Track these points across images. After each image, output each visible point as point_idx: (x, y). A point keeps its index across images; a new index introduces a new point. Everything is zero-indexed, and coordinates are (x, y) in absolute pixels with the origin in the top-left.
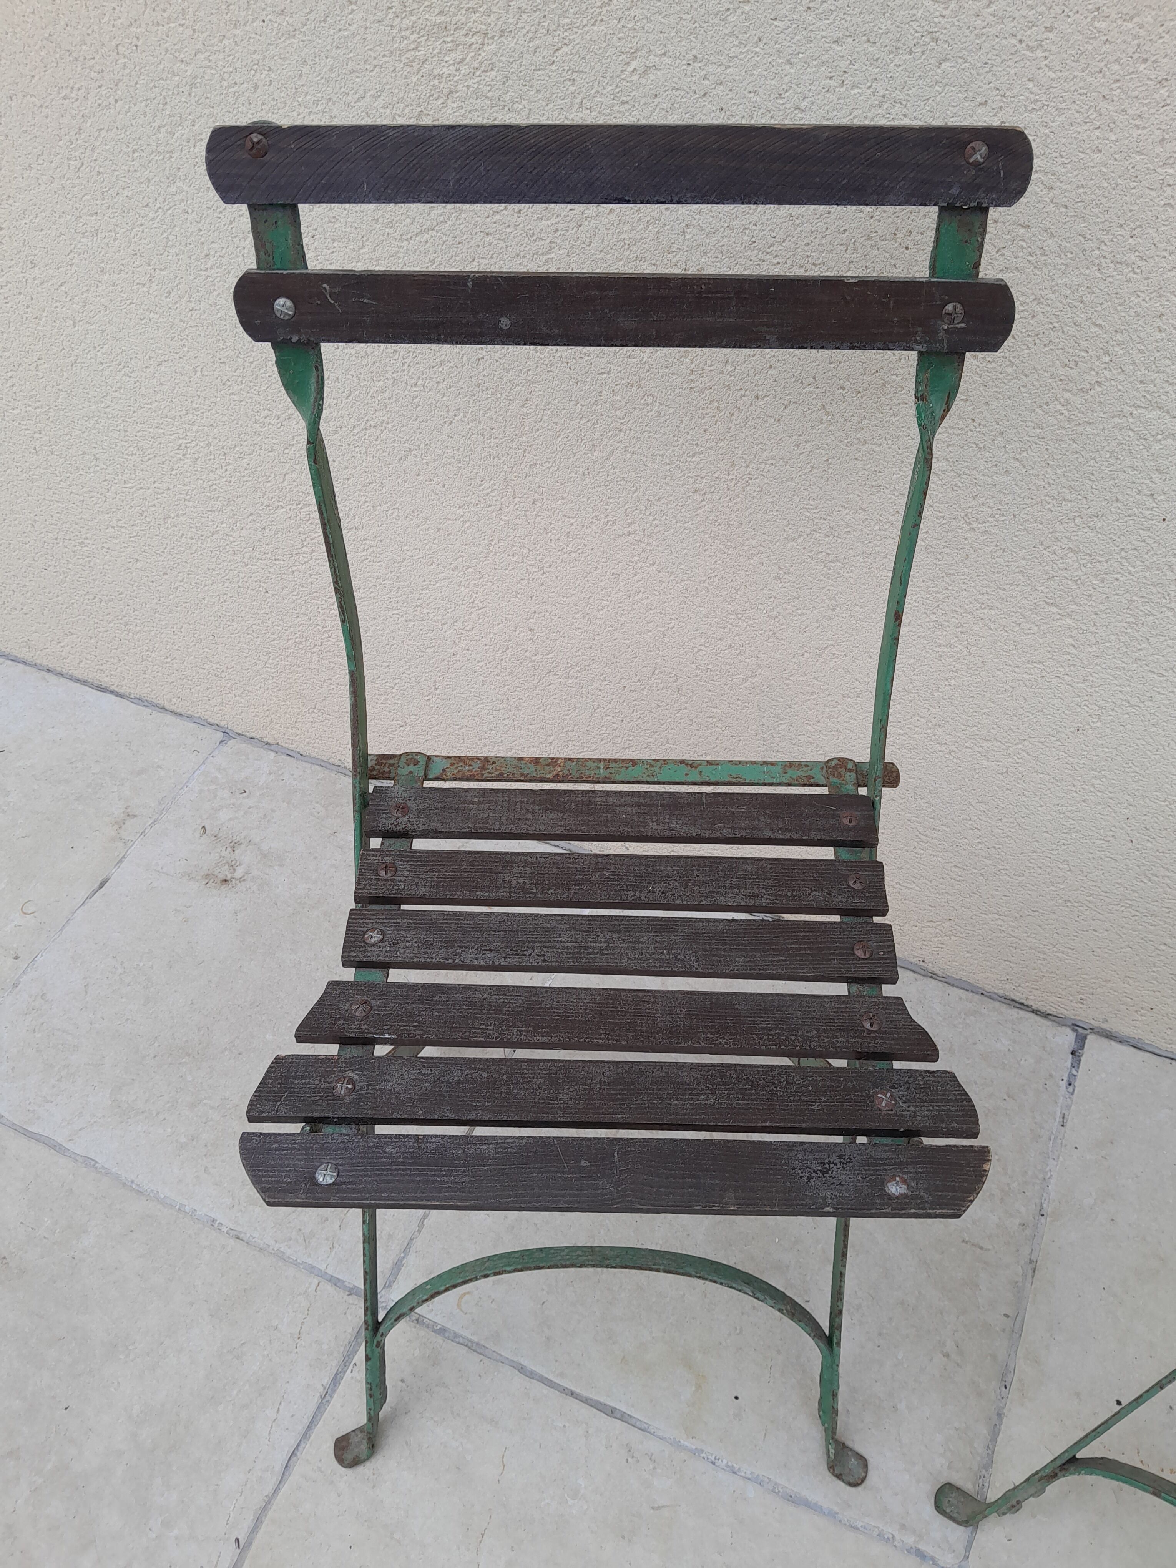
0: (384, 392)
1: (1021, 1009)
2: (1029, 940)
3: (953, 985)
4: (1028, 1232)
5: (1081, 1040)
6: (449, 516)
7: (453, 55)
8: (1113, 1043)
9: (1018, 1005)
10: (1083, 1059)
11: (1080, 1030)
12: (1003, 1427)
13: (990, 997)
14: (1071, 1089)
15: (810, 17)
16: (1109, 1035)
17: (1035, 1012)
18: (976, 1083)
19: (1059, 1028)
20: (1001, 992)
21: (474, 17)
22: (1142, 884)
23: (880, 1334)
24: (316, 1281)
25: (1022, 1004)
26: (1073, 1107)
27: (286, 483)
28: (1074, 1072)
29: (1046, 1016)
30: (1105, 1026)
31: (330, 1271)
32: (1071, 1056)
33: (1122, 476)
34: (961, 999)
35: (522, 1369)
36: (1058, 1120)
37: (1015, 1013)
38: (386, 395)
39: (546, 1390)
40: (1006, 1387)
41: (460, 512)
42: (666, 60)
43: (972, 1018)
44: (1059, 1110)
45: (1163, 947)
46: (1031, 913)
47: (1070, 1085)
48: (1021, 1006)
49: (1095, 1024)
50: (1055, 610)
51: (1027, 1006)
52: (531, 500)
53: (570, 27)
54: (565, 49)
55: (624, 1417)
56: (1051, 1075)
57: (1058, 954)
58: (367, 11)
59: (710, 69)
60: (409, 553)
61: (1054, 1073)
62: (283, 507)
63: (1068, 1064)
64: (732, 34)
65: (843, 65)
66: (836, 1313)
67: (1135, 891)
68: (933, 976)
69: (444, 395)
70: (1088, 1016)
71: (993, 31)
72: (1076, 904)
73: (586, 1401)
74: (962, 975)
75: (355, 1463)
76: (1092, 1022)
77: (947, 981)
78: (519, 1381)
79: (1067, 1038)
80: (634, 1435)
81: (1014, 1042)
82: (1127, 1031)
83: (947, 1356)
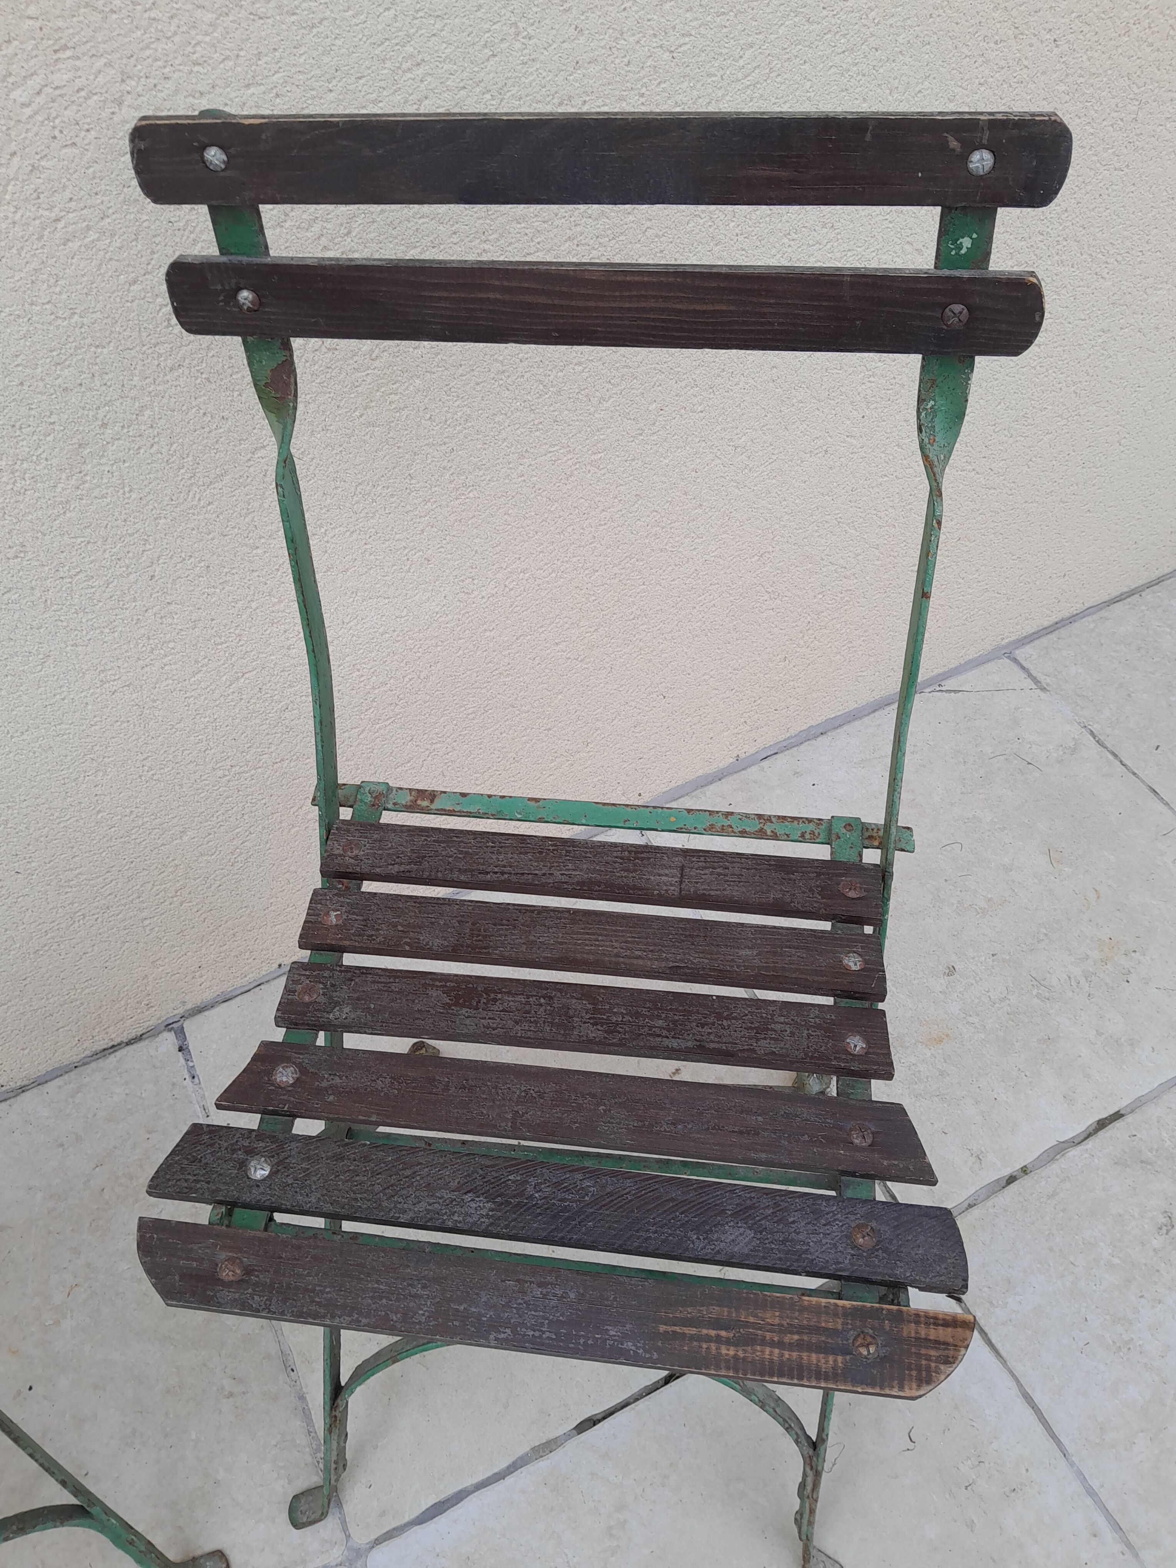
1: (115, 1051)
2: (51, 1001)
3: (46, 1082)
5: (180, 1033)
8: (206, 1013)
9: (111, 1050)
10: (190, 1047)
11: (174, 1025)
12: (310, 1405)
13: (84, 1064)
14: (196, 1079)
16: (199, 1010)
17: (129, 1043)
18: (115, 1148)
19: (157, 1039)
20: (88, 1053)
22: (69, 895)
23: (166, 1436)
25: (113, 1046)
26: (206, 1094)
28: (191, 1064)
29: (139, 1038)
30: (189, 1006)
32: (180, 1053)
34: (60, 1087)
36: (200, 1115)
37: (113, 1059)
40: (293, 1370)
43: (80, 1095)
44: (197, 1106)
45: (147, 922)
46: (25, 983)
47: (194, 1077)
48: (114, 1048)
49: (181, 1011)
51: (119, 1044)
56: (174, 1084)
61: (174, 1080)
63: (182, 1061)
67: (72, 903)
68: (23, 1089)
70: (169, 1010)
72: (46, 948)
74: (43, 1069)
76: (176, 1012)
77: (39, 1082)
79: (169, 1040)
81: (127, 1083)
82: (208, 996)
83: (231, 1395)
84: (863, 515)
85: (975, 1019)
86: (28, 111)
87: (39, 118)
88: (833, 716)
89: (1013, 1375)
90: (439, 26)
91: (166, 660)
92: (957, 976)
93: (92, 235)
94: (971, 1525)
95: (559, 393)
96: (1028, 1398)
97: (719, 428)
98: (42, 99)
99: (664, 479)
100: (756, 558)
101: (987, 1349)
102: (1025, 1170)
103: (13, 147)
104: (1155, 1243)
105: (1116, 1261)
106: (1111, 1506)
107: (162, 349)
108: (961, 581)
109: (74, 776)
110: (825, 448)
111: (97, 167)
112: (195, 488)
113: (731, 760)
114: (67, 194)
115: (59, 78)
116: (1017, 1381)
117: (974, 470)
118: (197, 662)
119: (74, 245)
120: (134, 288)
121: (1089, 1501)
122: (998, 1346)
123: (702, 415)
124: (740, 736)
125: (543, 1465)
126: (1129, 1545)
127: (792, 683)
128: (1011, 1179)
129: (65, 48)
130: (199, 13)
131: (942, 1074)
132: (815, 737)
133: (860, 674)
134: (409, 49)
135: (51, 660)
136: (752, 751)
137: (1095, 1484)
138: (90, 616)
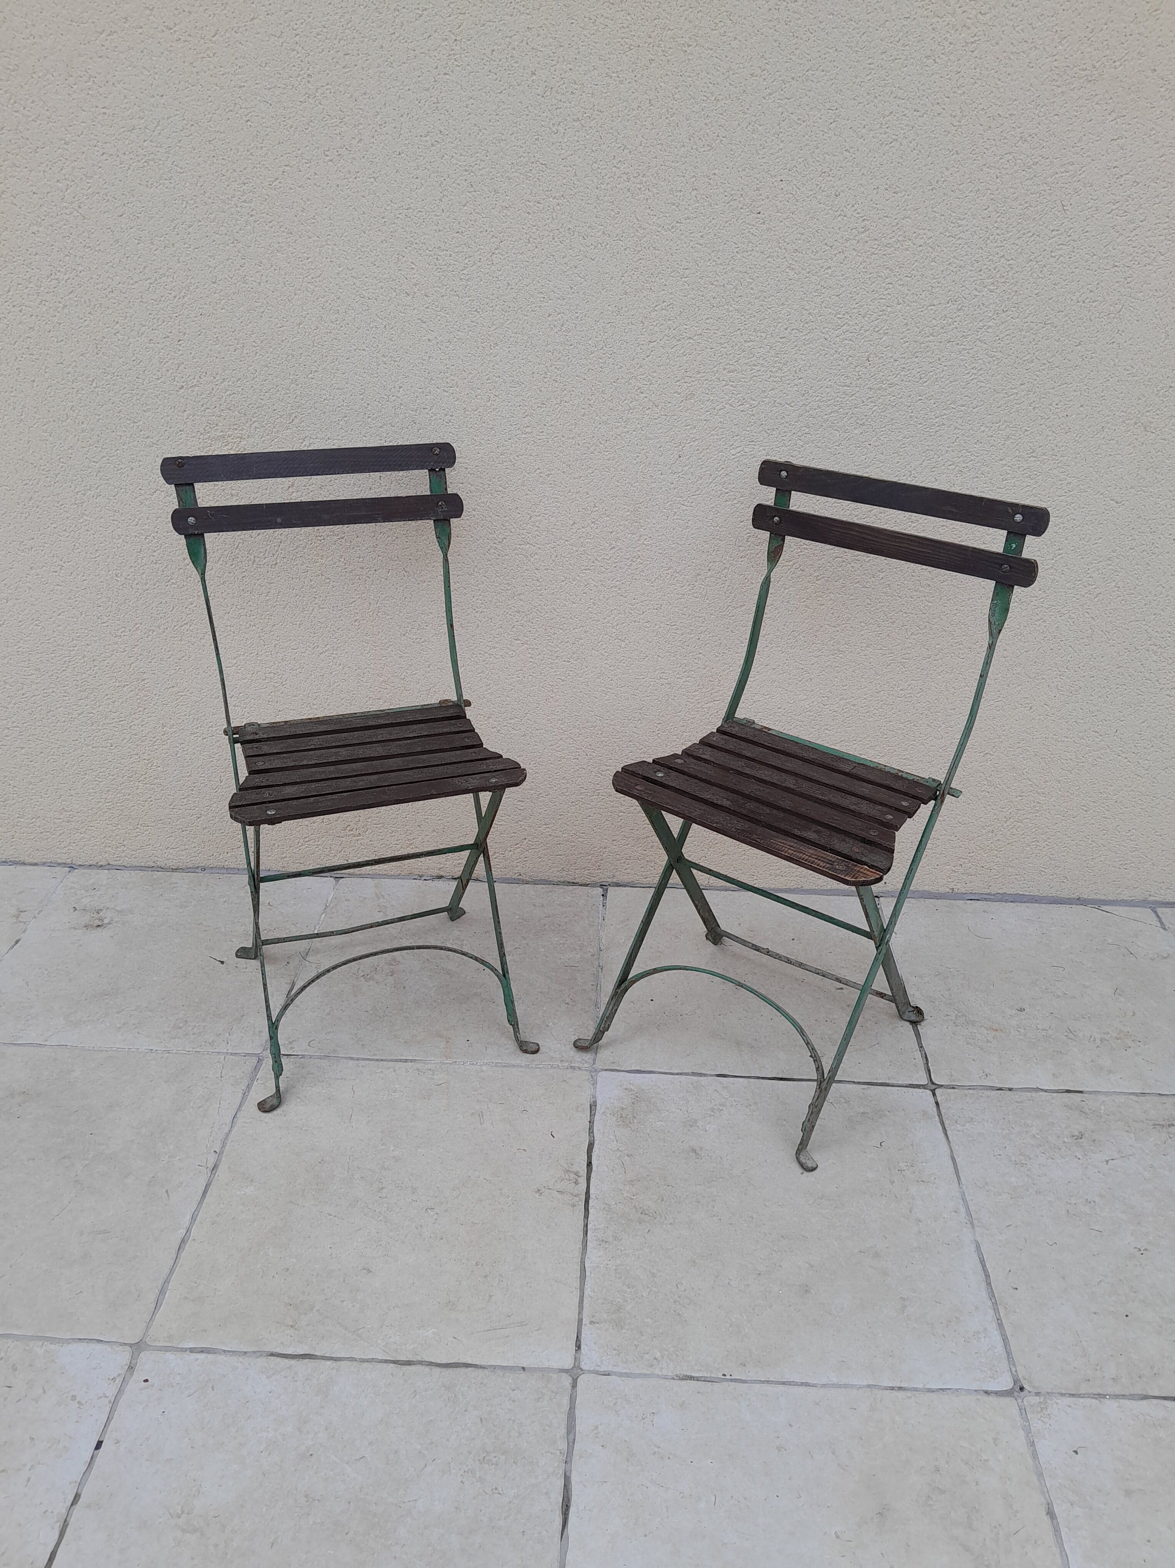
0: (192, 604)
2: (564, 835)
4: (596, 957)
5: (606, 890)
6: (229, 665)
7: (227, 447)
8: (622, 887)
9: (571, 884)
10: (607, 896)
11: (604, 886)
13: (559, 884)
15: (370, 420)
16: (615, 885)
17: (580, 884)
18: (557, 915)
19: (594, 888)
20: (562, 879)
21: (236, 432)
24: (223, 1057)
26: (607, 913)
27: (131, 669)
28: (605, 902)
29: (586, 885)
30: (615, 880)
31: (230, 1051)
32: (602, 896)
33: (525, 574)
34: (542, 887)
35: (352, 1059)
36: (601, 918)
37: (570, 887)
38: (193, 605)
39: (368, 1062)
41: (235, 661)
42: (317, 440)
43: (550, 895)
44: (601, 915)
45: (621, 814)
46: (560, 817)
47: (604, 906)
48: (574, 884)
49: (610, 880)
50: (519, 642)
51: (576, 883)
52: (273, 645)
53: (278, 431)
54: (276, 440)
55: (411, 1061)
56: (594, 905)
57: (579, 839)
58: (188, 434)
59: (335, 441)
60: (205, 694)
62: (127, 685)
63: (601, 899)
64: (341, 428)
65: (384, 435)
66: (503, 964)
67: (598, 784)
68: (527, 883)
69: (225, 599)
70: (605, 878)
71: (433, 418)
73: (391, 1061)
74: (540, 876)
75: (272, 1109)
76: (608, 880)
77: (534, 883)
78: (351, 1062)
79: (599, 891)
80: (419, 1065)
81: (573, 897)
82: (625, 879)
83: (568, 1004)
84: (1052, 756)
85: (1022, 1031)
86: (733, 457)
87: (736, 460)
88: (1021, 893)
89: (951, 1148)
90: (881, 465)
91: (688, 679)
92: (1024, 1013)
93: (735, 502)
94: (892, 1182)
95: (893, 623)
96: (953, 1159)
97: (971, 670)
98: (739, 454)
99: (936, 686)
100: (982, 754)
101: (943, 1135)
102: (1010, 1089)
103: (724, 466)
104: (1066, 1140)
105: (1038, 1136)
106: (972, 1208)
107: (741, 548)
108: (1117, 833)
109: (630, 717)
110: (1030, 705)
111: (746, 480)
112: (730, 607)
113: (948, 890)
114: (733, 486)
115: (746, 450)
116: (952, 1151)
117: (1126, 758)
118: (698, 686)
119: (728, 503)
120: (742, 524)
121: (961, 1202)
122: (950, 1137)
123: (963, 660)
124: (956, 874)
125: (695, 1078)
126: (972, 1224)
127: (996, 852)
128: (1000, 1089)
129: (753, 441)
130: (799, 441)
131: (988, 1041)
132: (1006, 901)
133: (1043, 869)
134: (867, 470)
135: (647, 658)
136: (963, 890)
137: (968, 1198)
138: (670, 646)
